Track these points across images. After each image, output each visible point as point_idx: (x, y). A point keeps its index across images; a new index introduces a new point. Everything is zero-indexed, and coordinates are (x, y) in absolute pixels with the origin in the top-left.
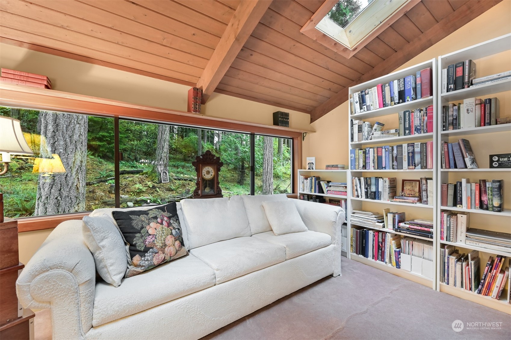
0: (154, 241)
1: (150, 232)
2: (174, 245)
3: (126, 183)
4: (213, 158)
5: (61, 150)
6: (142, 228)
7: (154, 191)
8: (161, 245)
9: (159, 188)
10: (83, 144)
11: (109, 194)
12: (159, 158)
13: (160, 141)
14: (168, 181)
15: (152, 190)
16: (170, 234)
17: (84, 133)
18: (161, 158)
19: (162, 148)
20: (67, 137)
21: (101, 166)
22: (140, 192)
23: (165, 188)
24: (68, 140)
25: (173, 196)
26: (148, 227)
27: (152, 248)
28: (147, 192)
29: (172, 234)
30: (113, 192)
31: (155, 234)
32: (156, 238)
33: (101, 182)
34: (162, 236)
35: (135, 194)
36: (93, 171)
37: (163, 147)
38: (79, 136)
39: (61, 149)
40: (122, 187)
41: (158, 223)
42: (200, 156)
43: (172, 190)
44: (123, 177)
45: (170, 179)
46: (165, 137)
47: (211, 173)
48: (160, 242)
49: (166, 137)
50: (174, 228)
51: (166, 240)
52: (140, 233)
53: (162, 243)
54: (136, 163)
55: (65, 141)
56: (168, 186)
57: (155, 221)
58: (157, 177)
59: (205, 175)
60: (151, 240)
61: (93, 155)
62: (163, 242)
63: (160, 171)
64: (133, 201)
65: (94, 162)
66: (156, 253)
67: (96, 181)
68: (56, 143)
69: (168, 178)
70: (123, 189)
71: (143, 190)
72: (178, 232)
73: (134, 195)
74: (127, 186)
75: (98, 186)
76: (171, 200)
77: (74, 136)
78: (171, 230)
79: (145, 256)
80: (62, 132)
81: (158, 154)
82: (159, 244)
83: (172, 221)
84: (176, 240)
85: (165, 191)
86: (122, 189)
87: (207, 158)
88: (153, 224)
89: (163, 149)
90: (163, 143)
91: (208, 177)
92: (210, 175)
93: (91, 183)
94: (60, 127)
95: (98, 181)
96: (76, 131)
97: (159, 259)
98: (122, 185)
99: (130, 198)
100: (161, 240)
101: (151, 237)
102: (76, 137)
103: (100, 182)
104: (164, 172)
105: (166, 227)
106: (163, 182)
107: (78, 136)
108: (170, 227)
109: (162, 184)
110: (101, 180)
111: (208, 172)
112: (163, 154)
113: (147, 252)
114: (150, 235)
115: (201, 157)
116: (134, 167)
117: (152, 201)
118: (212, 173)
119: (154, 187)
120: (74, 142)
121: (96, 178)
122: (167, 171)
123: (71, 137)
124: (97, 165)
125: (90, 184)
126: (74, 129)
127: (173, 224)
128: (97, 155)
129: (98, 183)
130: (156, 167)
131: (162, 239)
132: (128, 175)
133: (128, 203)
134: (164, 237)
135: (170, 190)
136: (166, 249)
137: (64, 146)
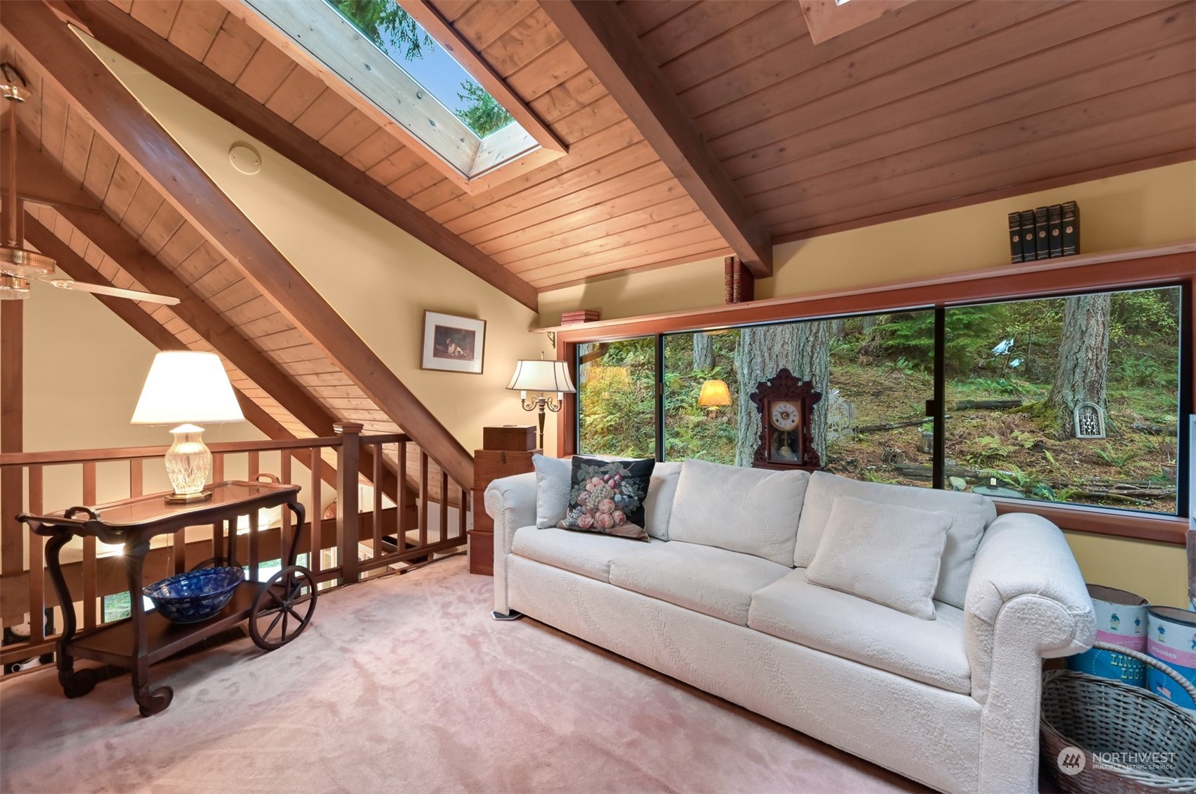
0: (586, 498)
1: (588, 487)
2: (611, 514)
3: (964, 432)
4: (794, 385)
5: (758, 372)
6: (583, 480)
7: (1038, 459)
8: (592, 506)
9: (1056, 452)
10: (790, 358)
11: (917, 453)
12: (1070, 365)
13: (1073, 315)
14: (1103, 434)
15: (1033, 455)
16: (610, 499)
17: (790, 340)
18: (1076, 365)
19: (1078, 336)
20: (765, 349)
21: (925, 390)
22: (991, 458)
23: (1080, 454)
24: (766, 355)
25: (1103, 482)
26: (588, 481)
27: (581, 506)
28: (1016, 459)
29: (613, 499)
30: (926, 449)
31: (592, 491)
32: (590, 496)
33: (910, 425)
34: (597, 497)
35: (979, 460)
36: (903, 403)
37: (1083, 333)
38: (783, 345)
39: (758, 370)
40: (951, 440)
41: (603, 480)
42: (766, 383)
43: (1108, 464)
44: (962, 416)
45: (1109, 428)
46: (1092, 302)
47: (792, 417)
48: (592, 502)
49: (1095, 302)
50: (622, 493)
51: (601, 504)
52: (579, 485)
53: (594, 505)
54: (1015, 383)
55: (763, 356)
56: (1093, 449)
57: (601, 476)
58: (1059, 421)
59: (777, 421)
60: (584, 497)
61: (916, 367)
62: (596, 504)
63: (1072, 405)
64: (968, 476)
65: (912, 384)
66: (583, 514)
67: (899, 423)
68: (753, 361)
69: (1103, 426)
70: (953, 445)
71: (1000, 453)
72: (627, 500)
73: (976, 462)
74: (965, 438)
75: (901, 433)
76: (1090, 490)
77: (775, 347)
78: (615, 494)
79: (572, 512)
80: (760, 343)
81: (1065, 354)
82: (590, 505)
83: (623, 483)
84: (617, 508)
85: (1077, 462)
86: (950, 445)
87: (781, 385)
88: (595, 480)
89: (1082, 338)
90: (1082, 321)
91: (785, 425)
92: (790, 421)
93: (888, 427)
94: (757, 338)
95: (902, 423)
96: (778, 338)
97: (585, 521)
98: (954, 436)
99: (963, 467)
100: (595, 501)
101: (586, 493)
102: (777, 349)
103: (908, 426)
104: (1085, 407)
105: (609, 488)
106: (1079, 435)
107: (780, 345)
108: (616, 490)
109: (1074, 442)
110: (910, 422)
111: (786, 415)
112: (1082, 355)
113: (575, 508)
114: (586, 490)
115: (769, 384)
116: (1011, 392)
117: (1022, 483)
118: (794, 416)
119: (1038, 447)
120: (775, 357)
121: (902, 418)
122: (1098, 403)
123: (770, 349)
124: (915, 389)
125: (886, 429)
126: (775, 335)
127: (623, 487)
128: (923, 367)
129: (902, 427)
130: (1059, 392)
131: (597, 500)
132: (976, 413)
133: (952, 478)
134: (600, 498)
135: (1099, 462)
136: (597, 514)
137: (762, 365)
